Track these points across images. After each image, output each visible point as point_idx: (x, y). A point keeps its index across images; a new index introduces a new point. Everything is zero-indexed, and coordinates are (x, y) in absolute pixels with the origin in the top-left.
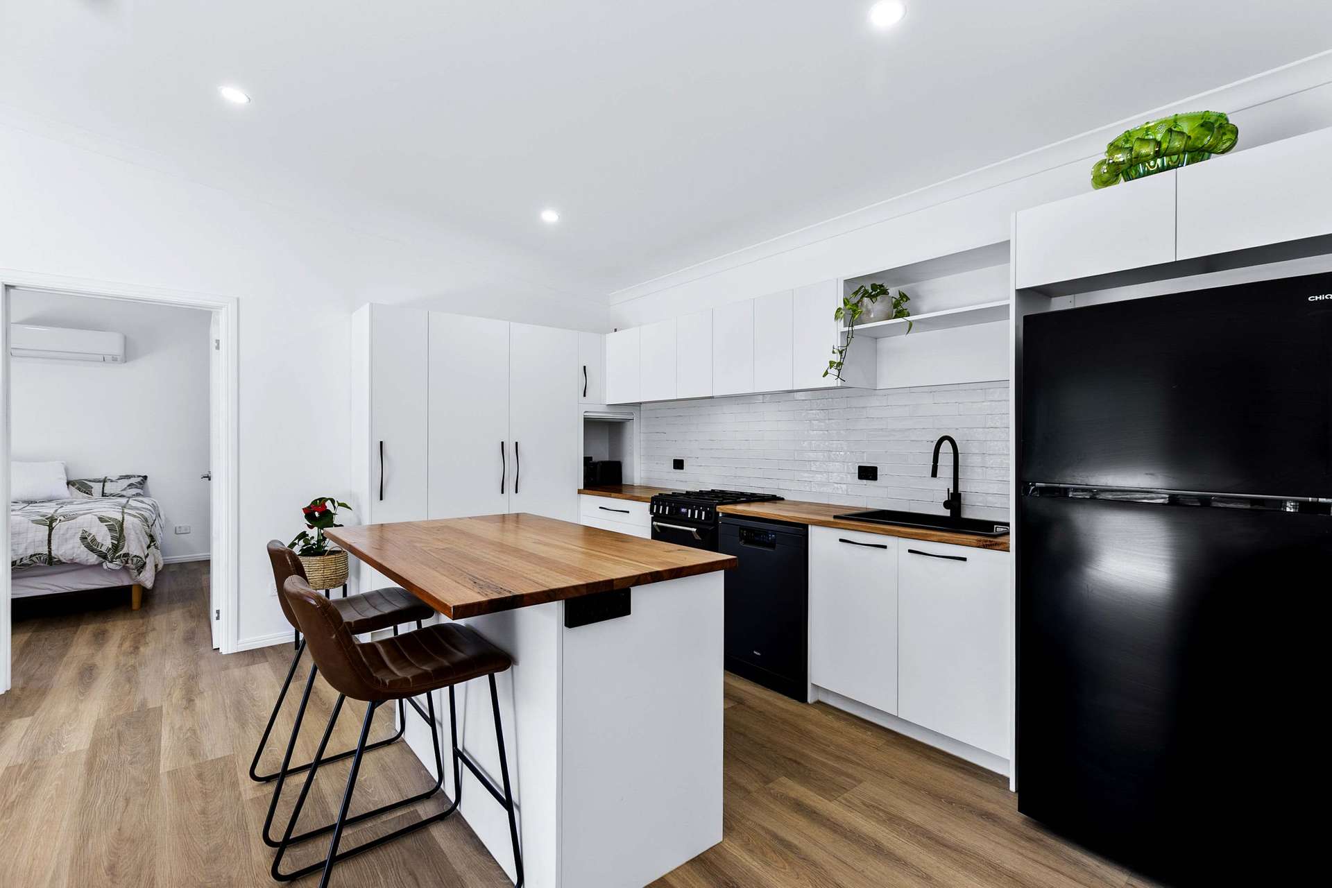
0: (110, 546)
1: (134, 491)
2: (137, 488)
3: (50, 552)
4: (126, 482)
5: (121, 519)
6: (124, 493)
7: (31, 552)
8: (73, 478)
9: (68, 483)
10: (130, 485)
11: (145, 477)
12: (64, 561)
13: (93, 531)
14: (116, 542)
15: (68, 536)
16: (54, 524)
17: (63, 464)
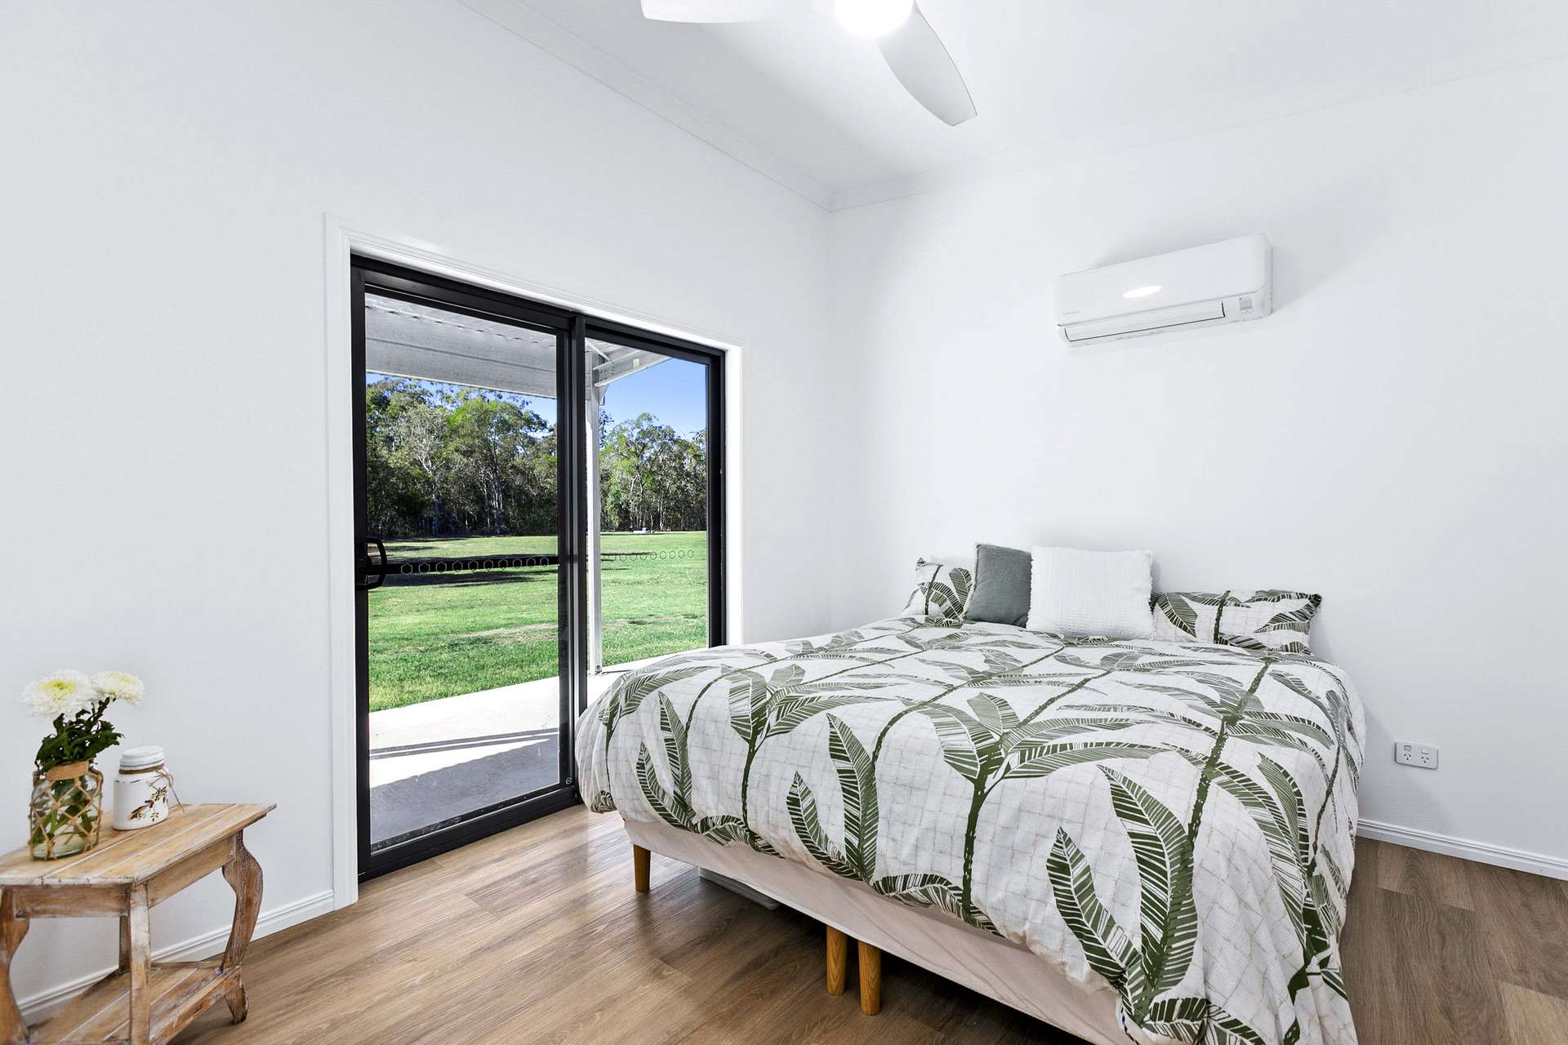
0: (1137, 944)
1: (1285, 636)
2: (1293, 627)
3: (967, 882)
4: (1270, 610)
6: (1261, 638)
7: (923, 867)
8: (1168, 587)
9: (1156, 600)
10: (1278, 619)
11: (1316, 600)
13: (1090, 846)
14: (1158, 935)
15: (1018, 837)
16: (990, 780)
17: (1149, 556)
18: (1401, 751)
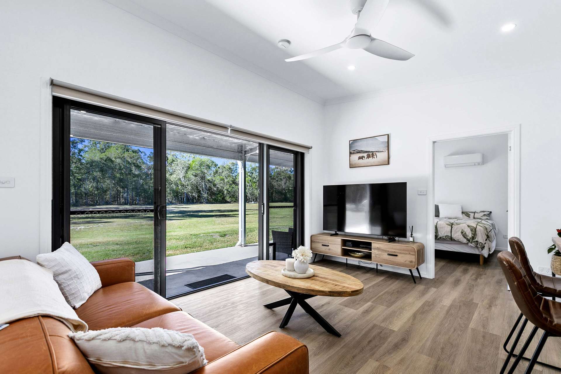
0: (471, 237)
1: (486, 217)
2: (487, 216)
3: (451, 236)
4: (483, 213)
5: (475, 227)
6: (482, 218)
7: (446, 235)
8: (464, 211)
9: (462, 213)
10: (484, 215)
11: (491, 212)
12: (455, 240)
13: (465, 230)
14: (473, 236)
15: (457, 231)
16: (453, 226)
17: (461, 205)
18: (505, 236)
